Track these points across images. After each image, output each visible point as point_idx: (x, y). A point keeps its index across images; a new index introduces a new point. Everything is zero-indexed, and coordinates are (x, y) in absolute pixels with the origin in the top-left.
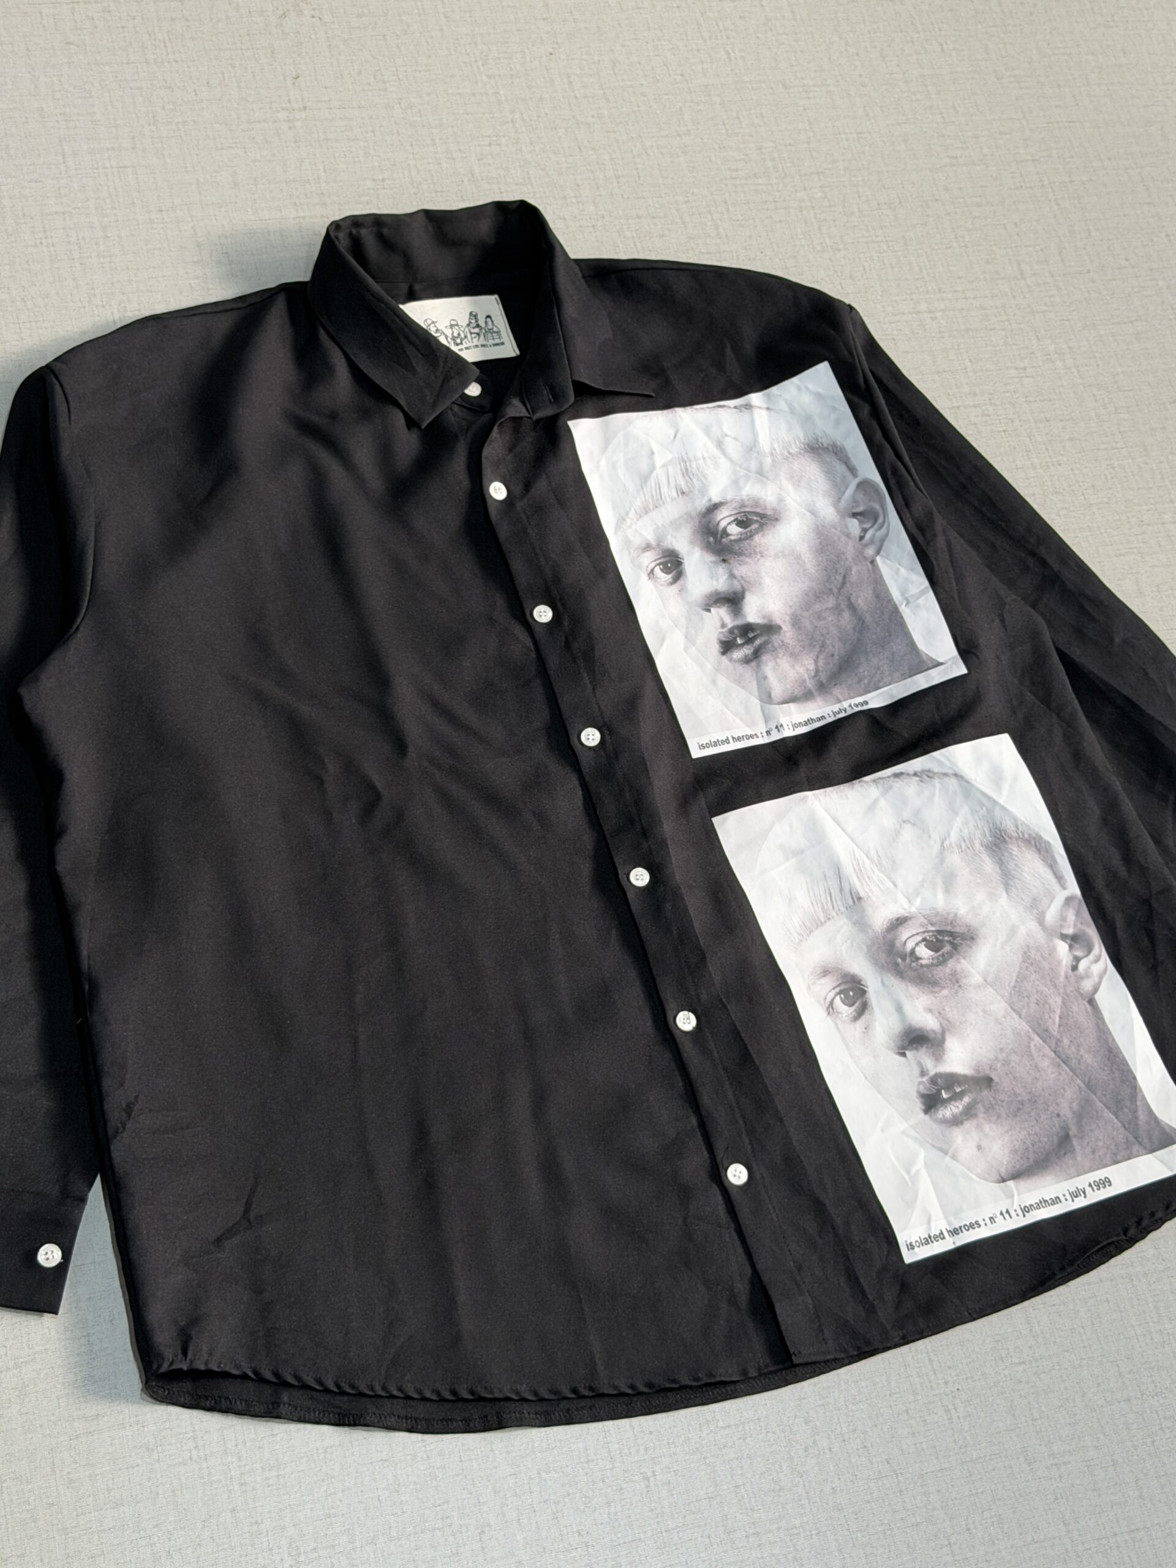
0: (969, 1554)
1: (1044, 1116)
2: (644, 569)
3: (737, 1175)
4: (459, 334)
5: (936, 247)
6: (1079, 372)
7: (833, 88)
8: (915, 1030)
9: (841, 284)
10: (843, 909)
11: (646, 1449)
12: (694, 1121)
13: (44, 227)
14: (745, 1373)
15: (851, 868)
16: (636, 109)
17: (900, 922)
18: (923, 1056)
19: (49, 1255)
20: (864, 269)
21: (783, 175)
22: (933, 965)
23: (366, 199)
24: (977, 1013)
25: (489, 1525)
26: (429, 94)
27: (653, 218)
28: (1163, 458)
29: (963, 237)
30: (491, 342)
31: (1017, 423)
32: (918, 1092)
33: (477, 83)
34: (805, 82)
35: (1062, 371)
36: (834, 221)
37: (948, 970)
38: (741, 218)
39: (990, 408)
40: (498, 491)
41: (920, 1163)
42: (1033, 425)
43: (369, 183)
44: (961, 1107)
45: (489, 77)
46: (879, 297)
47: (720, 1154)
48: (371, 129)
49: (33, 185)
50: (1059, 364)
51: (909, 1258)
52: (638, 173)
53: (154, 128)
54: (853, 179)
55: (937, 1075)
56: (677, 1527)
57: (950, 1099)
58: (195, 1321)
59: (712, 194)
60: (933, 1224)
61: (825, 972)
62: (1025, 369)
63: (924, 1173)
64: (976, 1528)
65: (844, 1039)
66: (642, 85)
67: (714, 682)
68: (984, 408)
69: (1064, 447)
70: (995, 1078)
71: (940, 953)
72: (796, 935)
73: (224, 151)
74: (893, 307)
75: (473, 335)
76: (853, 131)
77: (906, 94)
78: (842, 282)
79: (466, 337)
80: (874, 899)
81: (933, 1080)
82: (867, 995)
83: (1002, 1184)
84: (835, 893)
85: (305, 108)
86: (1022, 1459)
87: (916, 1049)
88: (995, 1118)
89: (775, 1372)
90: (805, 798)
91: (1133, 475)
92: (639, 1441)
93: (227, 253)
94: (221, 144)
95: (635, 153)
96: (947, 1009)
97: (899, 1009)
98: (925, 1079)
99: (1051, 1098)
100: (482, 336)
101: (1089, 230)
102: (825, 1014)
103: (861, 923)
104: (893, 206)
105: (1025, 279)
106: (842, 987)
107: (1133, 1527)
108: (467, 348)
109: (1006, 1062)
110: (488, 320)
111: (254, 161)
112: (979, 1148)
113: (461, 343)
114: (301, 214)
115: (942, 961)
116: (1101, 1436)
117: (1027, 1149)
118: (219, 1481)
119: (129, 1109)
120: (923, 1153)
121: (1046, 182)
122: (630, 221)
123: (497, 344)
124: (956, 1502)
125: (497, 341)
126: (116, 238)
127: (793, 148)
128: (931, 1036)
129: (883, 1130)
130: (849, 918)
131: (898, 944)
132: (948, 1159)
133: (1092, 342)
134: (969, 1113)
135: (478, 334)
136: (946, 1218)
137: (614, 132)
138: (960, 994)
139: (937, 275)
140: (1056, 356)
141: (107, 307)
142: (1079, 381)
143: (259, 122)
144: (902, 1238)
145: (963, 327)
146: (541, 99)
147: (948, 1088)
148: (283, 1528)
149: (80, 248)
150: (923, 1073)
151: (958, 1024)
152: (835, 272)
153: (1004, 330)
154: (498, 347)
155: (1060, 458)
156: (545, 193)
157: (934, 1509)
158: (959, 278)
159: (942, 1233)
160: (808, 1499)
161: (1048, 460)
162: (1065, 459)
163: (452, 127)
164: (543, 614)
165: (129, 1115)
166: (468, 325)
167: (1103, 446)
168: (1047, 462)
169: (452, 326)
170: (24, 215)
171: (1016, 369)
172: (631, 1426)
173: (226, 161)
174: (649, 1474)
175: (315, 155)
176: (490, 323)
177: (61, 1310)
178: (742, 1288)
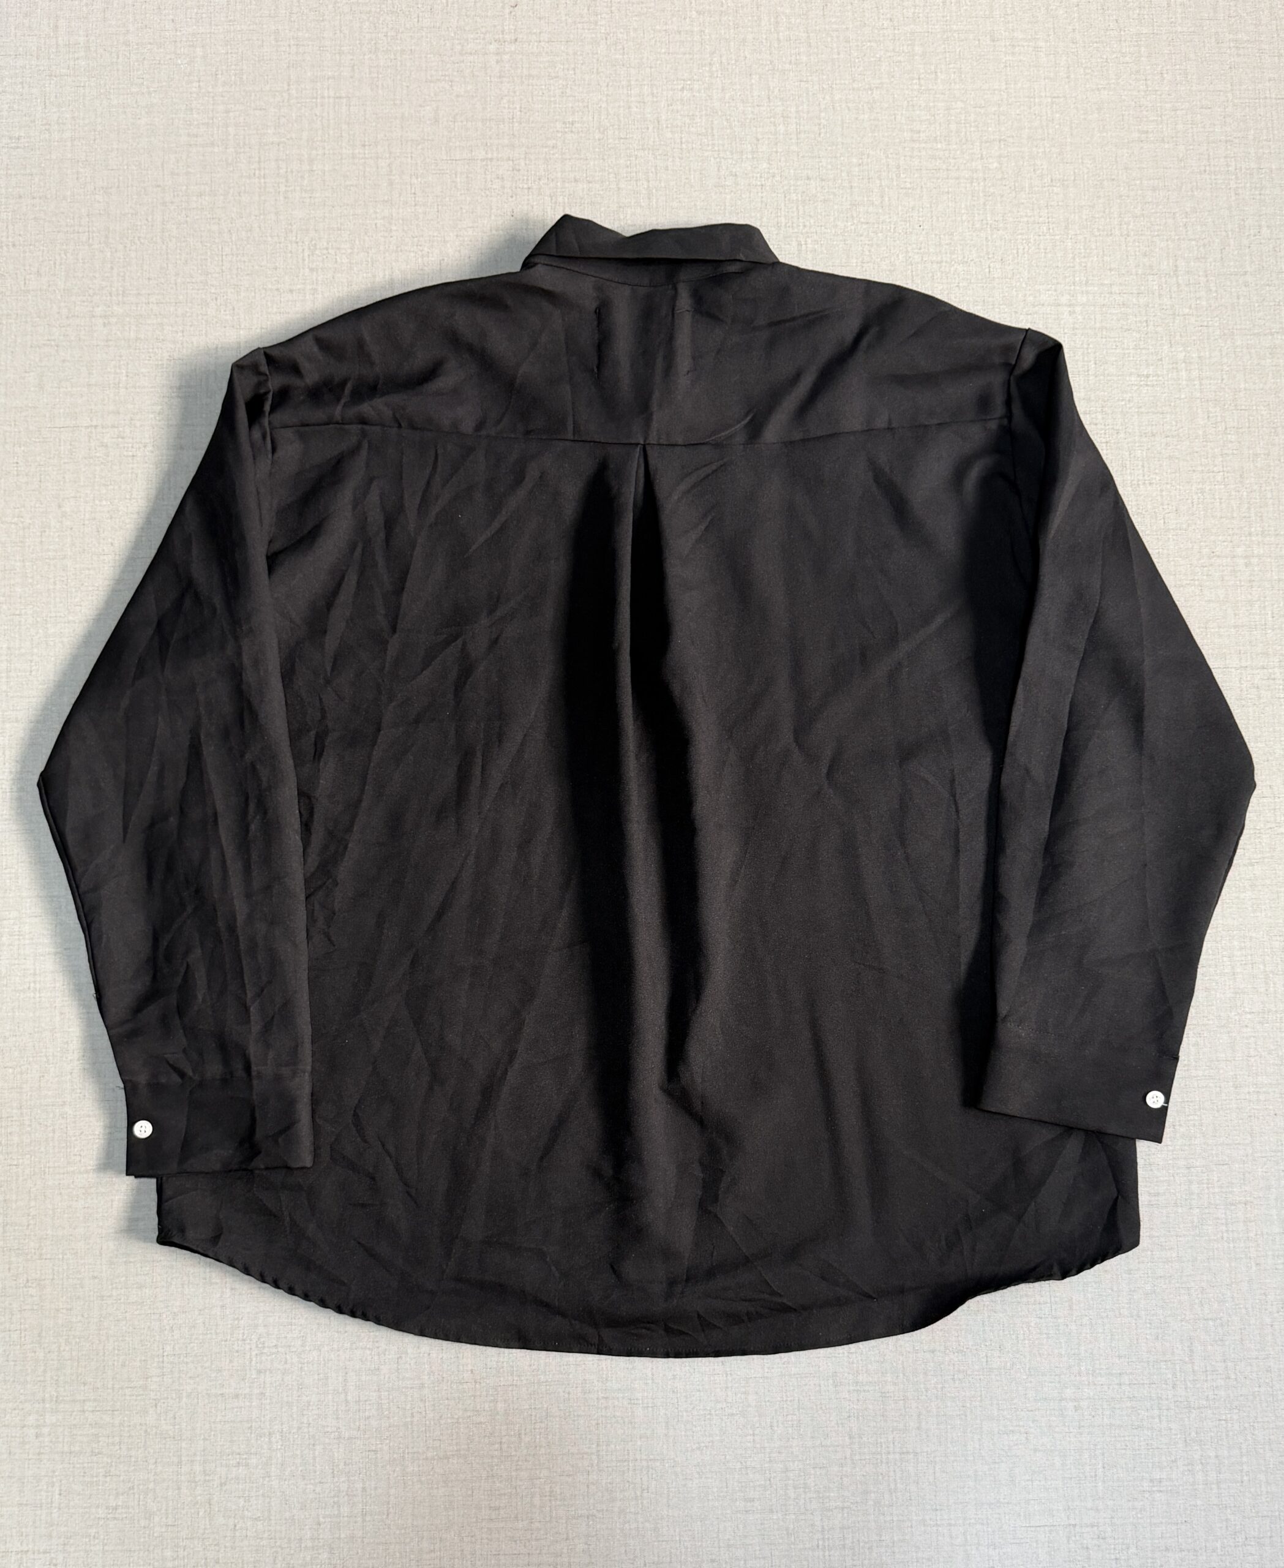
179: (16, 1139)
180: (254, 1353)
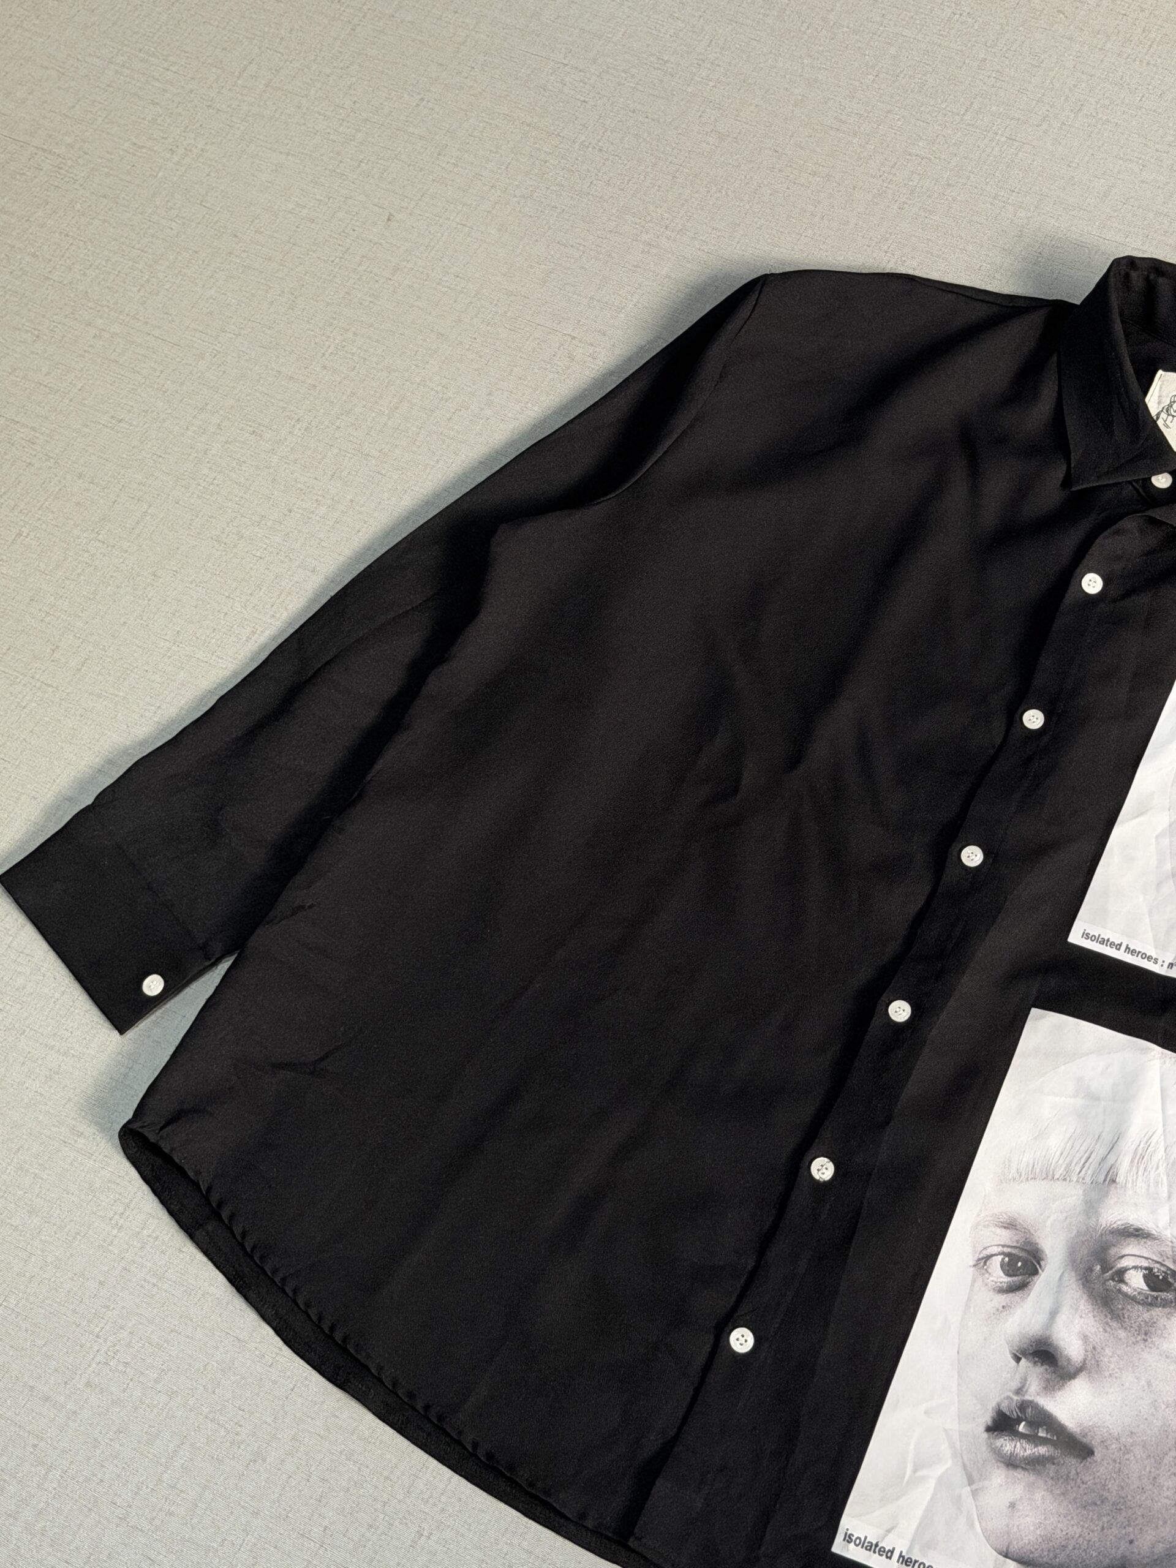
1: (1115, 1531)
3: (742, 1340)
8: (1050, 1345)
10: (1088, 1180)
11: (443, 1510)
12: (751, 1264)
14: (583, 1516)
15: (1134, 1147)
17: (1137, 1234)
18: (1034, 1375)
19: (153, 985)
22: (1133, 1299)
24: (1138, 1378)
25: (264, 1460)
32: (999, 1405)
37: (1146, 1316)
40: (1092, 584)
41: (939, 1470)
44: (1028, 1452)
47: (743, 1309)
51: (839, 1547)
55: (1031, 1403)
57: (1023, 1436)
58: (196, 1110)
60: (891, 1536)
61: (1010, 1225)
63: (931, 1484)
65: (969, 1299)
67: (1159, 885)
70: (1098, 1456)
71: (1155, 1294)
72: (1013, 1170)
73: (1121, 162)
80: (1130, 1192)
81: (1023, 1406)
82: (1035, 1278)
83: (1001, 1557)
84: (1095, 1159)
87: (1035, 1363)
88: (1058, 1492)
89: (607, 1538)
90: (1147, 1050)
92: (443, 1498)
96: (1108, 1351)
97: (1053, 1314)
98: (1015, 1398)
99: (1140, 1520)
102: (972, 1263)
103: (1091, 1207)
106: (1013, 1251)
109: (1126, 1450)
111: (1143, 181)
112: (1012, 1505)
115: (1150, 1304)
117: (1064, 1547)
119: (295, 910)
120: (949, 1464)
128: (1062, 1362)
129: (926, 1412)
130: (1085, 1193)
131: (1113, 1251)
132: (968, 1488)
134: (1033, 1464)
136: (913, 1542)
138: (1137, 1348)
144: (848, 1522)
147: (1031, 1424)
150: (1019, 1391)
151: (1107, 1374)
159: (892, 1552)
164: (1033, 719)
165: (292, 913)
172: (449, 1479)
173: (1116, 171)
174: (426, 1533)
177: (131, 1034)
178: (652, 1443)
179: (20, 981)
180: (97, 1359)
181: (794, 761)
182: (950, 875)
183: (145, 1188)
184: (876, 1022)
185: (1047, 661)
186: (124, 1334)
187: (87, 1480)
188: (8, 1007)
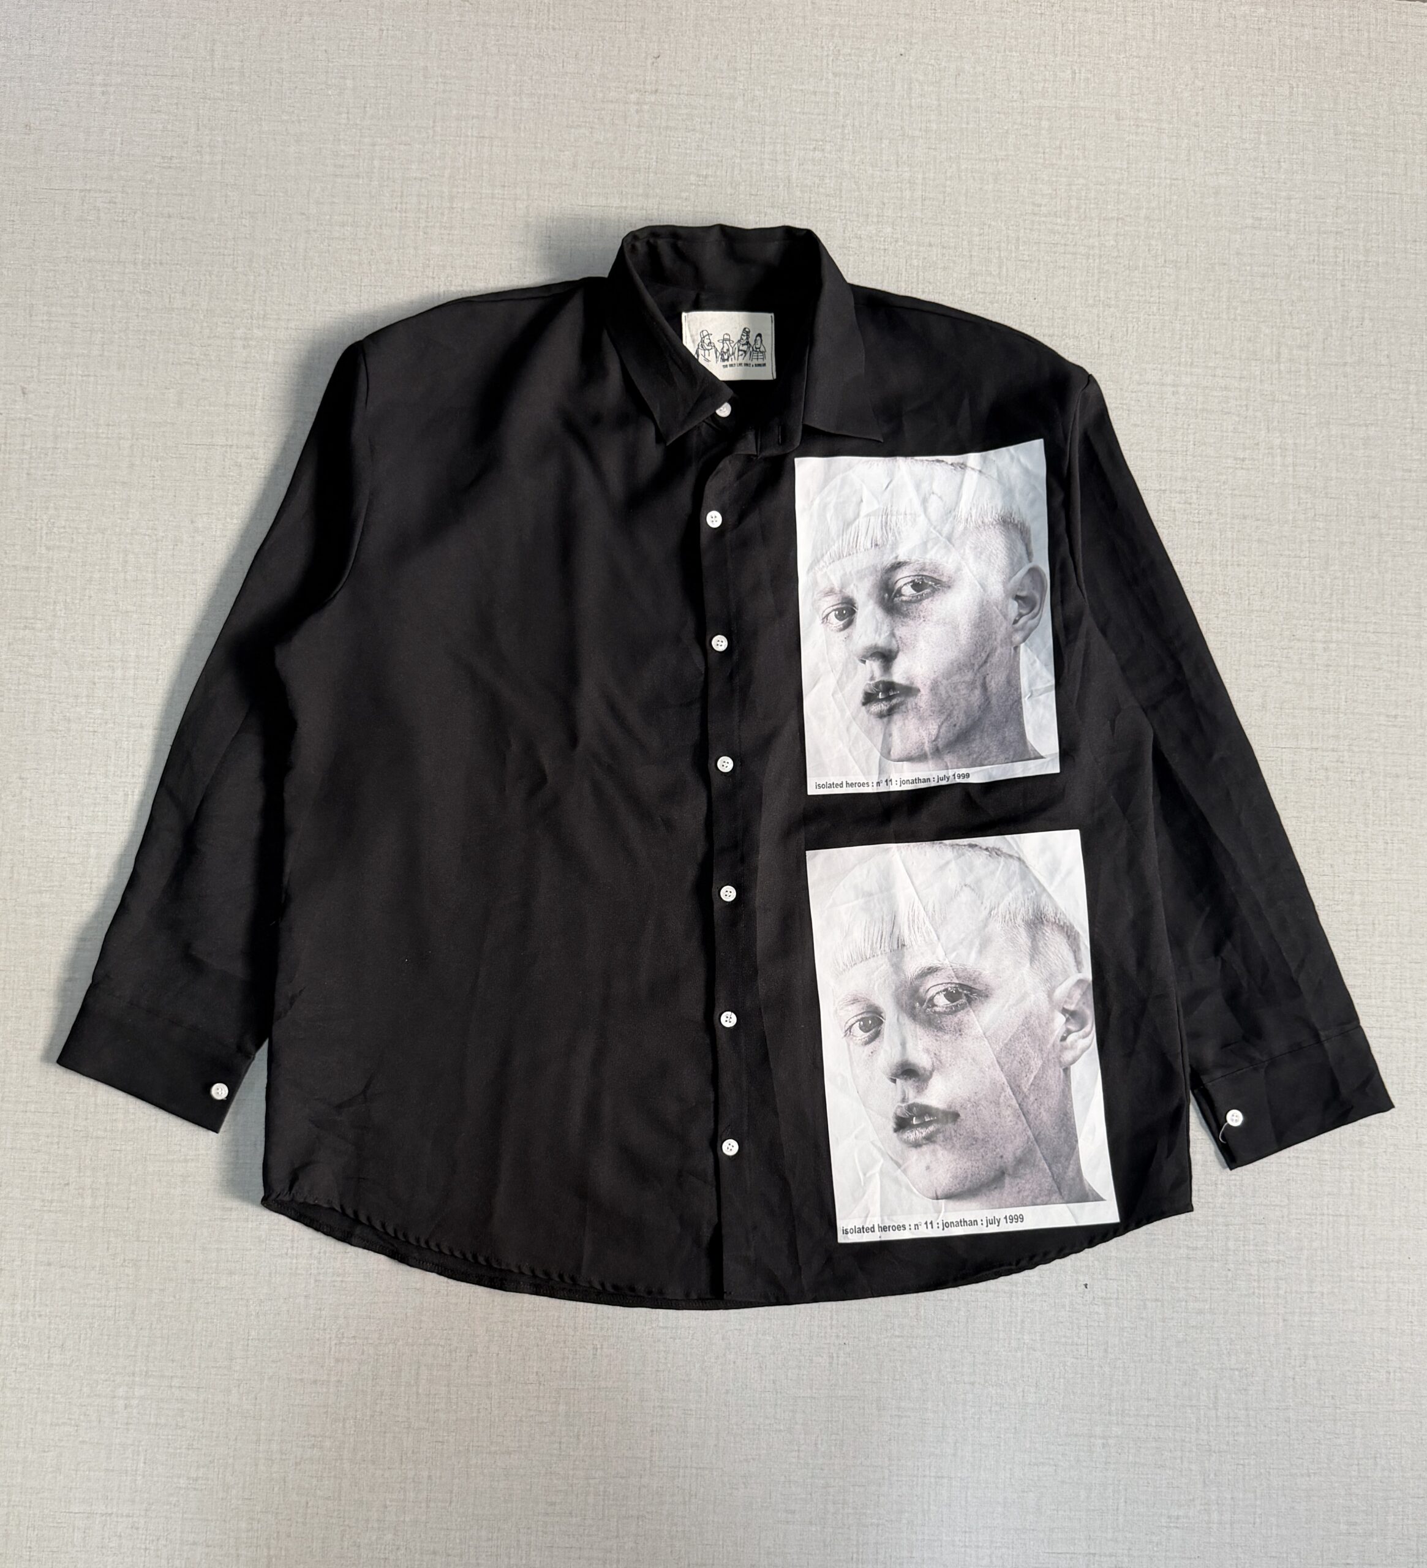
0: (810, 1461)
1: (990, 1155)
2: (821, 612)
3: (730, 1147)
4: (728, 350)
5: (1205, 316)
6: (1294, 471)
7: (1165, 125)
8: (910, 1064)
9: (1099, 343)
10: (887, 950)
11: (602, 1329)
12: (712, 1096)
13: (402, 192)
14: (687, 1295)
15: (906, 919)
16: (964, 126)
17: (931, 971)
18: (906, 1086)
19: (219, 1091)
20: (1127, 330)
21: (1083, 217)
22: (945, 1013)
23: (684, 195)
24: (966, 1059)
25: (476, 1352)
26: (773, 88)
27: (944, 247)
28: (1339, 574)
29: (1236, 308)
30: (755, 362)
31: (1215, 516)
32: (895, 1114)
33: (821, 80)
34: (1140, 115)
35: (1279, 468)
36: (1116, 274)
37: (956, 1020)
38: (1027, 258)
39: (1195, 497)
40: (714, 519)
41: (877, 1169)
42: (1228, 520)
43: (693, 178)
44: (924, 1134)
45: (835, 75)
46: (1131, 363)
47: (721, 1129)
48: (710, 120)
49: (402, 147)
50: (1278, 459)
51: (842, 1239)
52: (945, 197)
53: (518, 99)
54: (1150, 229)
55: (914, 1105)
56: (607, 1388)
57: (918, 1126)
58: (305, 1165)
59: (1008, 229)
60: (869, 1219)
61: (855, 1000)
62: (1243, 460)
63: (877, 1176)
64: (822, 1444)
65: (851, 1058)
66: (978, 99)
67: (848, 729)
68: (1188, 495)
69: (1250, 548)
70: (962, 1116)
71: (955, 1004)
72: (841, 964)
73: (573, 130)
74: (1141, 375)
75: (741, 353)
76: (1168, 176)
77: (1234, 141)
78: (1101, 341)
79: (733, 354)
80: (916, 948)
81: (910, 1108)
82: (883, 1026)
83: (935, 1201)
84: (886, 935)
85: (656, 91)
86: (874, 1405)
87: (906, 1079)
88: (949, 1147)
89: (711, 1299)
90: (888, 850)
91: (1305, 588)
92: (598, 1322)
93: (550, 237)
94: (573, 122)
95: (949, 174)
96: (943, 1052)
97: (903, 1044)
98: (903, 1105)
99: (1001, 1142)
100: (748, 355)
101: (1363, 318)
102: (843, 1035)
103: (897, 967)
104: (1179, 265)
105: (1280, 363)
106: (863, 1016)
107: (939, 1474)
108: (731, 365)
109: (976, 1104)
110: (758, 338)
111: (597, 143)
112: (928, 1168)
113: (728, 360)
114: (624, 204)
115: (954, 1011)
116: (941, 1404)
117: (967, 1177)
118: (302, 1275)
119: (292, 1000)
120: (882, 1161)
121: (1340, 260)
122: (921, 249)
123: (759, 365)
124: (814, 1423)
125: (760, 362)
126: (460, 210)
127: (1103, 188)
128: (921, 1072)
129: (856, 1137)
130: (890, 960)
131: (921, 990)
132: (899, 1170)
133: (1319, 441)
134: (929, 1139)
135: (745, 352)
136: (882, 1216)
137: (935, 149)
138: (959, 1042)
139: (1195, 347)
140: (1279, 450)
141: (436, 279)
142: (1291, 481)
143: (612, 101)
144: (841, 1224)
145: (1200, 407)
146: (877, 104)
147: (920, 1116)
148: (337, 1317)
149: (427, 218)
150: (904, 1100)
151: (948, 1065)
152: (1098, 329)
153: (1239, 415)
154: (759, 368)
155: (1242, 558)
156: (850, 207)
157: (796, 1423)
158: (1216, 353)
159: (873, 1227)
160: (707, 1392)
161: (1229, 558)
162: (1246, 560)
163: (785, 126)
164: (720, 643)
165: (291, 1004)
166: (739, 341)
167: (1287, 553)
168: (1227, 561)
169: (724, 340)
170: (388, 178)
171: (1236, 459)
172: (596, 1310)
173: (572, 140)
174: (599, 1346)
175: (652, 142)
176: (759, 342)
177: (222, 1129)
178: (707, 1233)
181: (573, 740)
182: (716, 782)
183: (297, 1224)
184: (716, 906)
185: (711, 594)
186: (341, 1321)
187: (372, 1416)
188: (123, 1147)
